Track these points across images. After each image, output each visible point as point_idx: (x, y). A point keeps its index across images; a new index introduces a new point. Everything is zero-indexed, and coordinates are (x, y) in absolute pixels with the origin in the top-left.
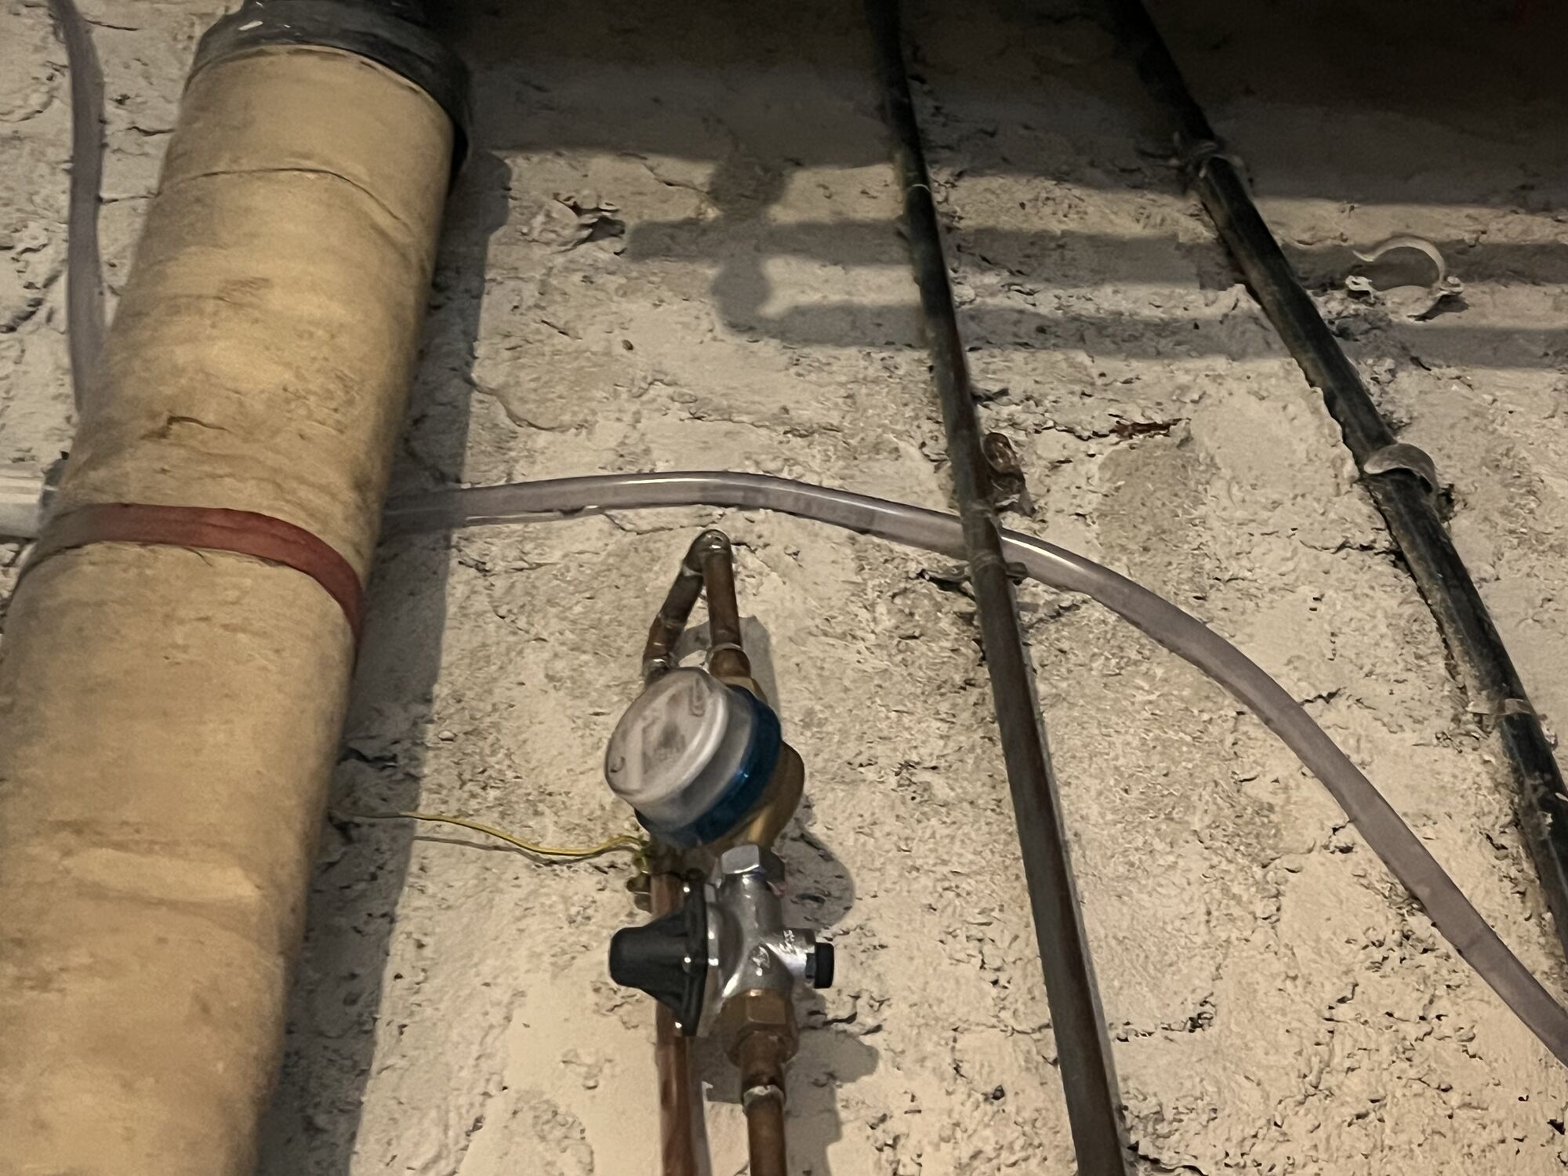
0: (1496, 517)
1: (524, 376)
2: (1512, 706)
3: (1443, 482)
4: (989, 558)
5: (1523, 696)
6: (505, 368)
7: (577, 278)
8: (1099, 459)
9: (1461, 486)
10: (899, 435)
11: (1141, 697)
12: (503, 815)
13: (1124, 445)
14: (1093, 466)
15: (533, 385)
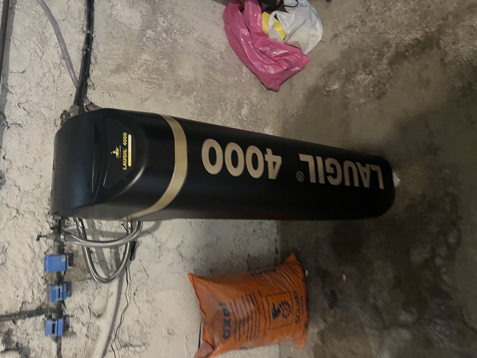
2: (88, 31)
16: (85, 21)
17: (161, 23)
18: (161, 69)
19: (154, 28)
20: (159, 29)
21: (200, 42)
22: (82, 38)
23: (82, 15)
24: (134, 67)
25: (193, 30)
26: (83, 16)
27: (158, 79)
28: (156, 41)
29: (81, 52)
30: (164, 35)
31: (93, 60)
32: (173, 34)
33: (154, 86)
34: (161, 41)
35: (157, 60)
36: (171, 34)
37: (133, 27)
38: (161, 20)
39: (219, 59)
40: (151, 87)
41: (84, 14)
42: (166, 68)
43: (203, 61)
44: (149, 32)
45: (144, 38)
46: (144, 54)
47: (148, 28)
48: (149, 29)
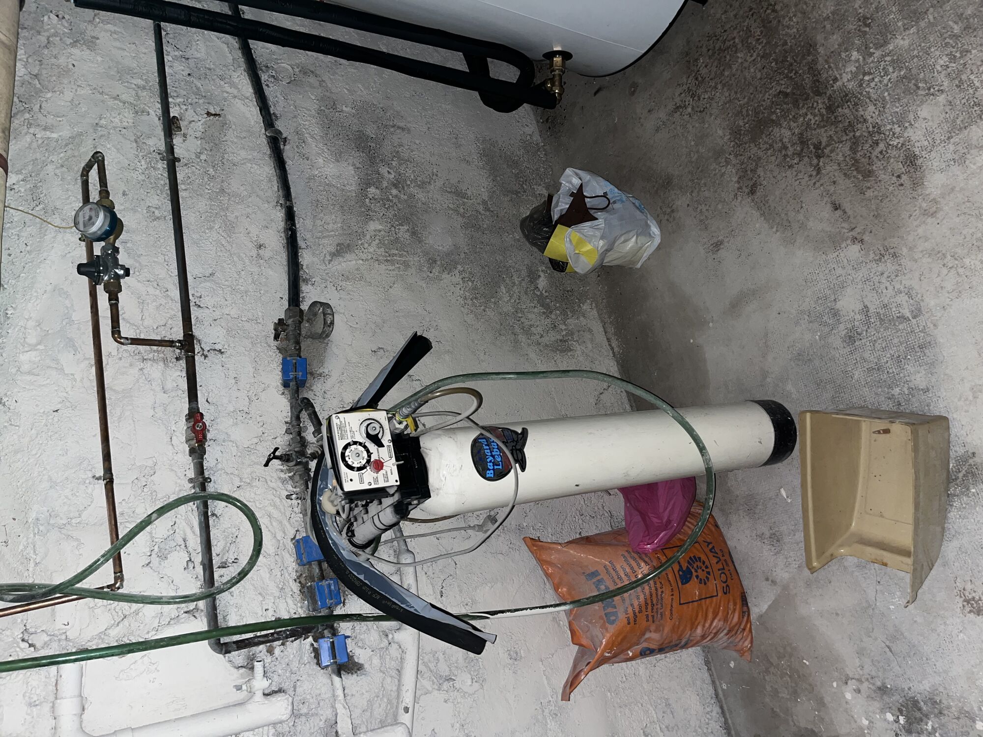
0: (295, 147)
1: (44, 72)
2: (288, 203)
3: (284, 136)
4: (171, 157)
5: (291, 201)
6: (38, 68)
7: (58, 39)
8: (202, 122)
9: (289, 138)
10: (149, 107)
11: (207, 191)
12: (45, 212)
13: (208, 118)
14: (200, 123)
15: (46, 75)
16: (281, 191)
17: (386, 174)
18: (402, 239)
19: (378, 184)
20: (385, 184)
21: (449, 192)
22: (279, 215)
23: (273, 183)
24: (362, 244)
25: (434, 177)
26: (275, 185)
27: (401, 256)
28: (385, 201)
29: (283, 235)
30: (394, 192)
31: (301, 243)
32: (406, 188)
33: (397, 266)
34: (391, 201)
35: (393, 229)
36: (403, 188)
37: (348, 188)
38: (384, 170)
39: (483, 212)
40: (393, 267)
41: (276, 181)
42: (408, 238)
43: (460, 219)
44: (372, 190)
45: (367, 200)
46: (372, 222)
47: (368, 185)
48: (370, 187)
